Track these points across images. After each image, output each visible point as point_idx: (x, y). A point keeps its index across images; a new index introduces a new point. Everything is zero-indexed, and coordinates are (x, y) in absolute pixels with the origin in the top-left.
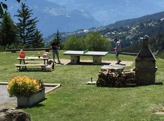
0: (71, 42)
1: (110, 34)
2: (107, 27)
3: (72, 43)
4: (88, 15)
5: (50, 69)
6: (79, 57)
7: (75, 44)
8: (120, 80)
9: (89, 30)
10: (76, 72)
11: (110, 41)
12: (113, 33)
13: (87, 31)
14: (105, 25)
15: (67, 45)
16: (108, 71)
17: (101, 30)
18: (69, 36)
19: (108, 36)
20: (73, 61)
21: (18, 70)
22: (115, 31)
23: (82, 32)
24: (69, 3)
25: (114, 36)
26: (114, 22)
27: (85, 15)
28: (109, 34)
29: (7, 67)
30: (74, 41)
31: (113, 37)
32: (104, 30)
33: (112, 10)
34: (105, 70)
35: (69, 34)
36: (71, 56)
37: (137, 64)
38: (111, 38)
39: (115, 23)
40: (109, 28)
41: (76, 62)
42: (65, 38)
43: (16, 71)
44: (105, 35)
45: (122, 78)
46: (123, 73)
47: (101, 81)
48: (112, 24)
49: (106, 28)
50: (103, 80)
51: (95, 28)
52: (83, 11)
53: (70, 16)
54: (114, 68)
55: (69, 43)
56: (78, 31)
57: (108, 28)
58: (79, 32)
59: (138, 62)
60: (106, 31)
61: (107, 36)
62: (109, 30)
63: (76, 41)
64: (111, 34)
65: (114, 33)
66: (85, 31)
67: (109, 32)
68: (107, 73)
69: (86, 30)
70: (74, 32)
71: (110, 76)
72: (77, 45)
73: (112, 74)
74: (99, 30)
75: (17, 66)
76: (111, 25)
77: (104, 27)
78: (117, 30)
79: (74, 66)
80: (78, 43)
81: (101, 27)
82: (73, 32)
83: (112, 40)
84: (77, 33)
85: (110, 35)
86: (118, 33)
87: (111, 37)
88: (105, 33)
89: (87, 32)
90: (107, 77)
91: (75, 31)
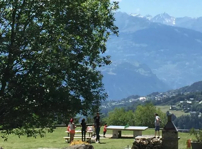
0: (115, 117)
1: (183, 103)
2: (179, 91)
3: (116, 119)
4: (146, 72)
5: (95, 141)
6: (121, 131)
7: (120, 120)
8: (149, 147)
9: (149, 97)
10: (117, 143)
11: (184, 115)
12: (188, 102)
13: (145, 98)
14: (175, 88)
15: (110, 122)
16: (141, 140)
17: (168, 97)
18: (114, 107)
19: (181, 107)
20: (115, 135)
21: (66, 142)
22: (192, 99)
23: (136, 99)
24: (115, 51)
25: (190, 107)
26: (190, 83)
27: (142, 71)
28: (181, 103)
29: (55, 140)
30: (120, 116)
31: (189, 109)
32: (173, 97)
33: (187, 63)
34: (138, 139)
35: (114, 104)
36: (113, 131)
37: (164, 135)
38: (186, 111)
39: (191, 85)
40: (181, 93)
41: (117, 136)
42: (106, 111)
43: (64, 143)
44: (174, 105)
45: (151, 145)
46: (152, 141)
47: (135, 147)
48: (187, 87)
49: (177, 93)
50: (136, 147)
51: (157, 93)
52: (137, 65)
53: (115, 73)
54: (145, 138)
55: (113, 119)
56: (128, 99)
57: (179, 94)
58: (131, 100)
59: (164, 133)
60: (176, 99)
61: (178, 108)
62: (183, 97)
63: (122, 116)
64: (185, 104)
65: (190, 102)
66: (141, 98)
67: (181, 101)
68: (139, 141)
69: (143, 97)
70: (122, 100)
71: (142, 144)
72: (123, 122)
73: (143, 142)
74: (165, 97)
75: (66, 139)
76: (185, 89)
77: (174, 91)
78: (195, 98)
79: (115, 140)
80: (125, 119)
81: (169, 92)
82: (120, 100)
83: (187, 114)
84: (127, 103)
85: (184, 106)
86: (196, 101)
87: (186, 109)
88: (174, 102)
89: (144, 100)
90: (139, 145)
91: (124, 99)
